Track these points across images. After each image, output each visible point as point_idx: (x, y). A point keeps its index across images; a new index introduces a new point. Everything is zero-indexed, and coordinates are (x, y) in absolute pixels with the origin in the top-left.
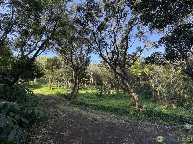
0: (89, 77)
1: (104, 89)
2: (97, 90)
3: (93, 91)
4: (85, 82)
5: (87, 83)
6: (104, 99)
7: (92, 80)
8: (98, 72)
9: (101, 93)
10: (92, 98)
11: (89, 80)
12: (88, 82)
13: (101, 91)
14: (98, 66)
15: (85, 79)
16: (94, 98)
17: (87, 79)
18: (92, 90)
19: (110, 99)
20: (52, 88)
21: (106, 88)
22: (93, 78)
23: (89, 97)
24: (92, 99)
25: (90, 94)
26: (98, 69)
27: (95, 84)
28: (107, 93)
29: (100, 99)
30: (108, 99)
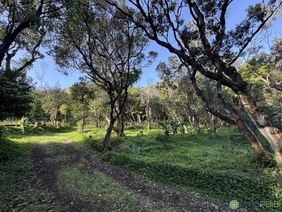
0: (144, 108)
1: (172, 125)
2: (159, 128)
3: (153, 130)
4: (139, 116)
5: (141, 118)
6: (173, 145)
7: (149, 113)
8: (157, 99)
9: (167, 132)
10: (149, 144)
11: (144, 113)
12: (143, 117)
13: (166, 129)
14: (157, 87)
15: (138, 113)
16: (152, 144)
17: (141, 112)
18: (150, 128)
19: (188, 145)
20: (84, 130)
21: (174, 123)
22: (150, 109)
23: (144, 141)
24: (149, 147)
25: (146, 136)
26: (157, 93)
27: (155, 118)
28: (179, 132)
29: (165, 146)
30: (182, 145)
